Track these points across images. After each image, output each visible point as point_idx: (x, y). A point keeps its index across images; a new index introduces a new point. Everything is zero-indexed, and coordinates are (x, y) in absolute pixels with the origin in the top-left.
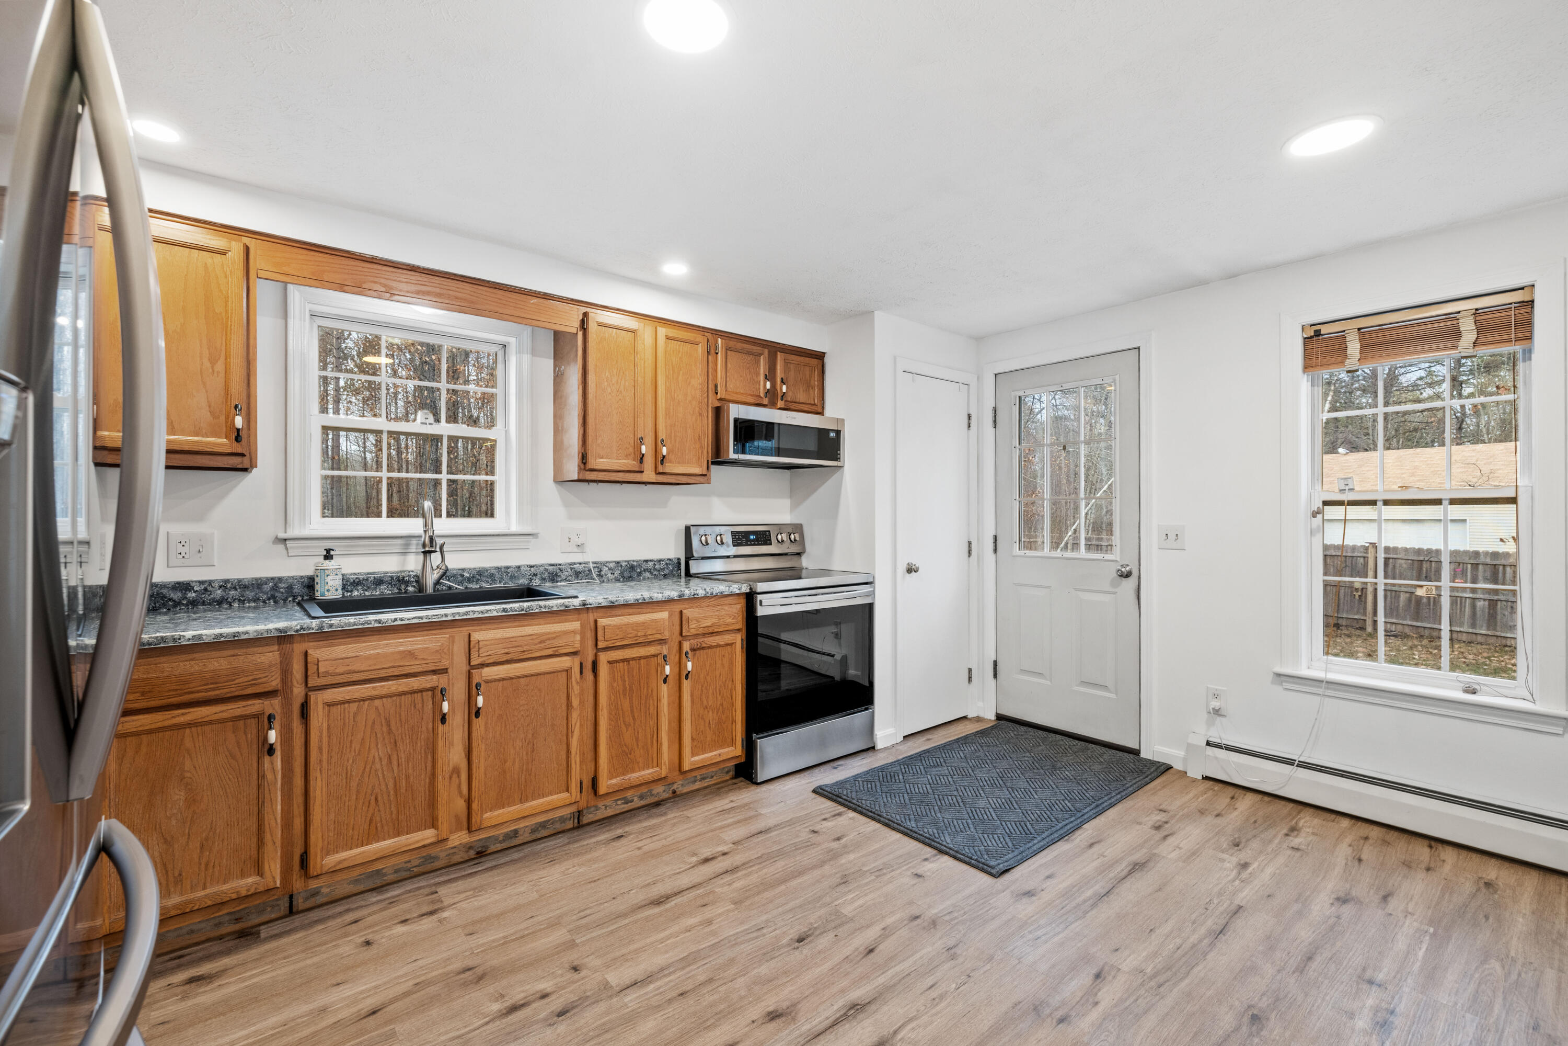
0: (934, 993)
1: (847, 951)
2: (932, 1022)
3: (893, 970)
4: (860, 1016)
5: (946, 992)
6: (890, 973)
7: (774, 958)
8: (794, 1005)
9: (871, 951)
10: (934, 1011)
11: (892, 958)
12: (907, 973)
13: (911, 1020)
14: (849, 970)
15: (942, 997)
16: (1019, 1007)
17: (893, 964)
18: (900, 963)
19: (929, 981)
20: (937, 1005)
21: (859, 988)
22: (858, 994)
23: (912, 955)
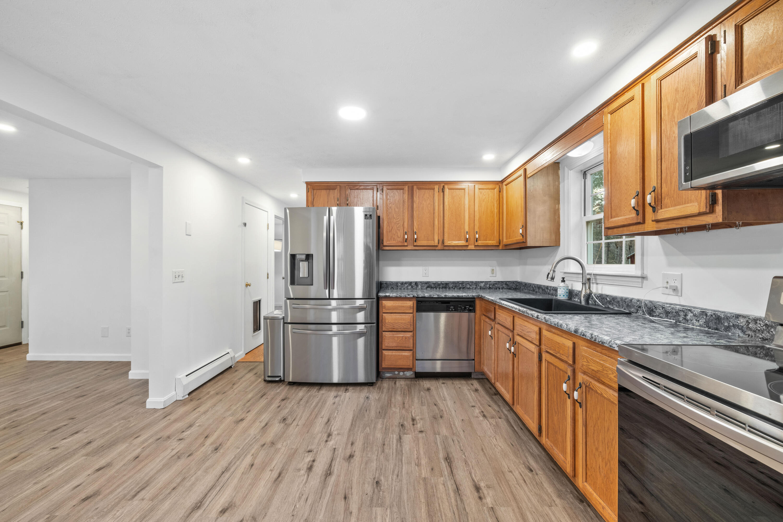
0: (304, 497)
1: (355, 491)
2: (298, 486)
3: (329, 496)
4: (324, 473)
5: (299, 501)
6: (328, 494)
7: (376, 470)
8: (349, 462)
9: (345, 498)
10: (299, 491)
11: (333, 500)
12: (322, 498)
13: (306, 482)
14: (345, 484)
15: (300, 498)
16: (263, 515)
17: (331, 498)
18: (328, 501)
19: (309, 501)
20: (300, 494)
21: (334, 481)
22: (332, 479)
23: (326, 508)
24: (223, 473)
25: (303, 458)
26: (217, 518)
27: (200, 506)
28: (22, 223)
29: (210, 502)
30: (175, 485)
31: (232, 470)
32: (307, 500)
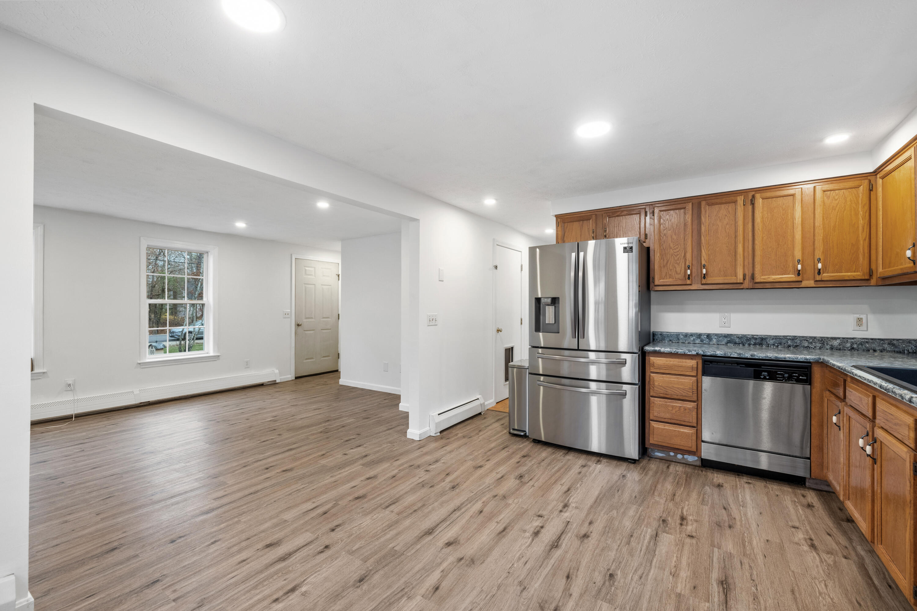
0: (524, 560)
1: (581, 574)
2: (520, 547)
3: (550, 568)
4: (551, 543)
5: (518, 562)
6: (550, 567)
7: (614, 561)
8: (582, 542)
9: (568, 577)
10: (520, 552)
11: (554, 575)
12: (542, 567)
13: (529, 546)
14: (571, 563)
15: (519, 559)
16: (482, 561)
17: (551, 571)
18: (548, 573)
19: (528, 566)
20: (520, 555)
21: (560, 555)
22: (557, 553)
23: (544, 579)
24: (455, 510)
25: (531, 521)
26: (443, 548)
27: (431, 532)
28: (339, 276)
29: (440, 532)
30: (416, 508)
31: (463, 510)
32: (526, 563)
